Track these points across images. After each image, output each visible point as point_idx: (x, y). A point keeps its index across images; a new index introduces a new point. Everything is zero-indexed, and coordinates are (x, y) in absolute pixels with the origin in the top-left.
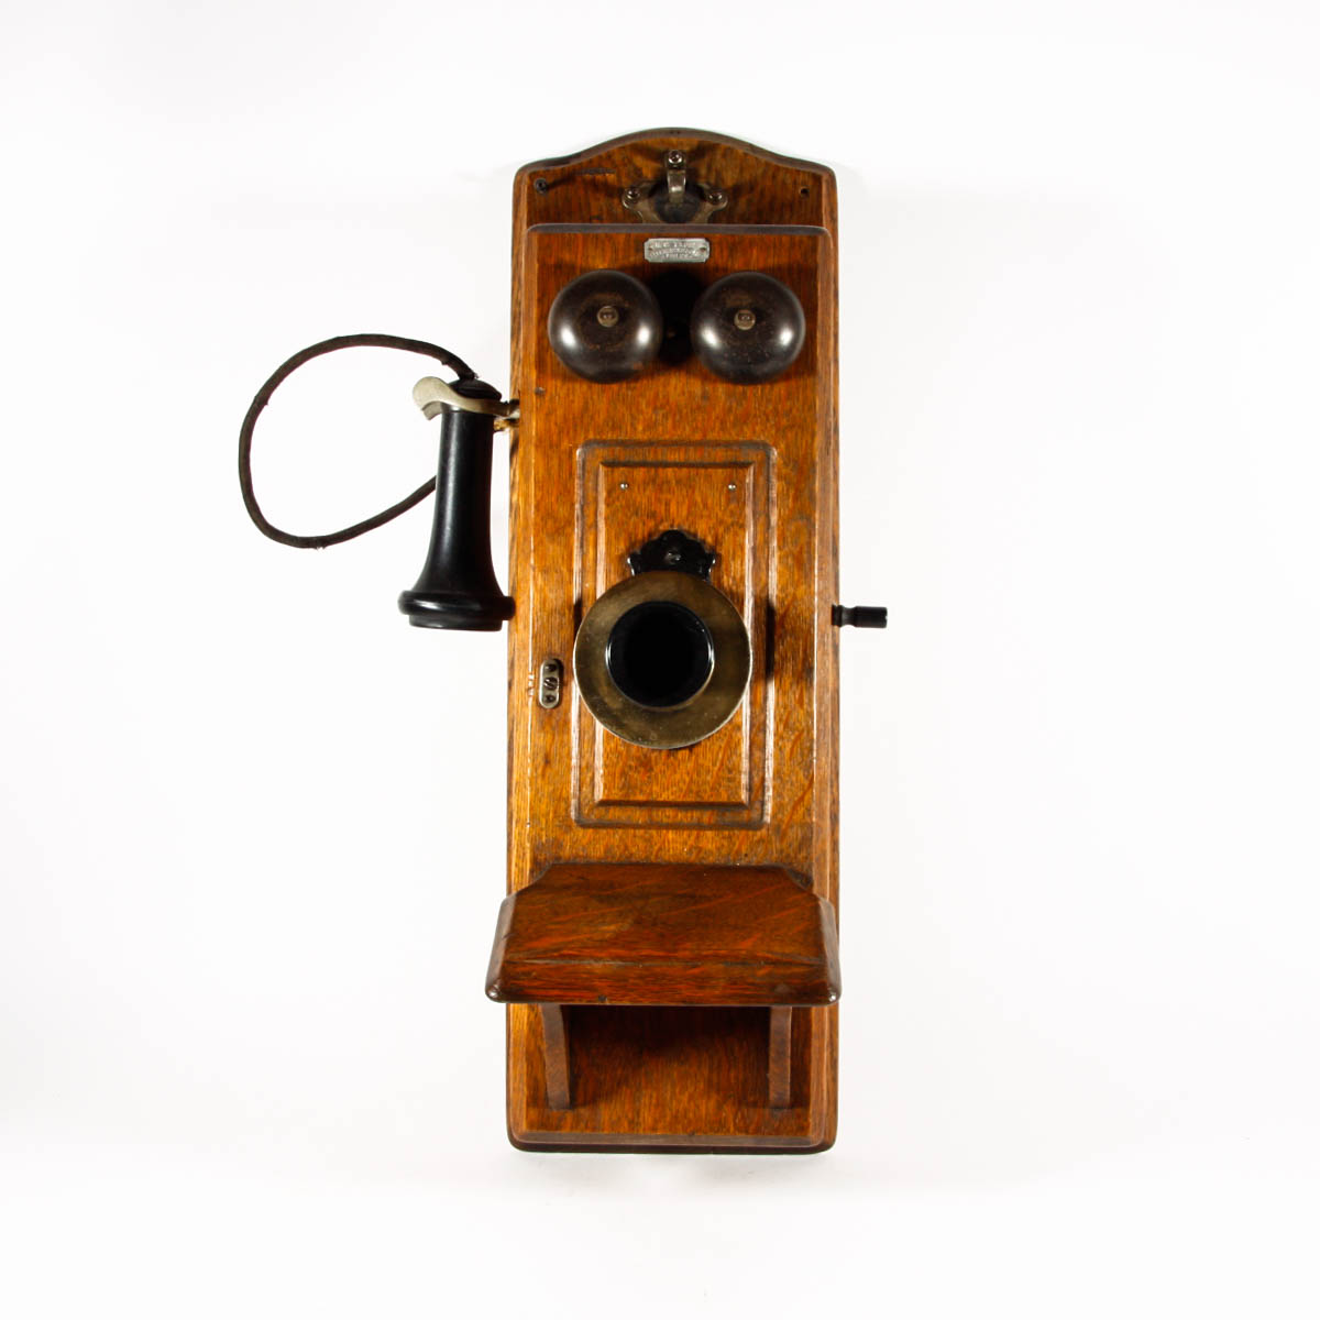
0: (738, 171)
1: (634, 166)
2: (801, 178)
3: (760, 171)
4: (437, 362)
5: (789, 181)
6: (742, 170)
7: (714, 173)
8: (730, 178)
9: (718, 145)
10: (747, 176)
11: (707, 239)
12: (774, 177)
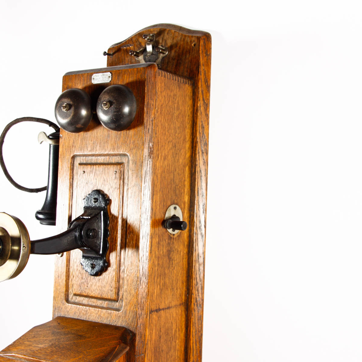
0: (172, 39)
1: (139, 42)
2: (193, 39)
3: (179, 38)
4: (47, 126)
5: (189, 41)
6: (173, 39)
7: (164, 41)
8: (169, 42)
9: (166, 29)
10: (175, 41)
11: (111, 73)
12: (184, 40)
